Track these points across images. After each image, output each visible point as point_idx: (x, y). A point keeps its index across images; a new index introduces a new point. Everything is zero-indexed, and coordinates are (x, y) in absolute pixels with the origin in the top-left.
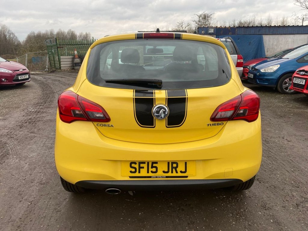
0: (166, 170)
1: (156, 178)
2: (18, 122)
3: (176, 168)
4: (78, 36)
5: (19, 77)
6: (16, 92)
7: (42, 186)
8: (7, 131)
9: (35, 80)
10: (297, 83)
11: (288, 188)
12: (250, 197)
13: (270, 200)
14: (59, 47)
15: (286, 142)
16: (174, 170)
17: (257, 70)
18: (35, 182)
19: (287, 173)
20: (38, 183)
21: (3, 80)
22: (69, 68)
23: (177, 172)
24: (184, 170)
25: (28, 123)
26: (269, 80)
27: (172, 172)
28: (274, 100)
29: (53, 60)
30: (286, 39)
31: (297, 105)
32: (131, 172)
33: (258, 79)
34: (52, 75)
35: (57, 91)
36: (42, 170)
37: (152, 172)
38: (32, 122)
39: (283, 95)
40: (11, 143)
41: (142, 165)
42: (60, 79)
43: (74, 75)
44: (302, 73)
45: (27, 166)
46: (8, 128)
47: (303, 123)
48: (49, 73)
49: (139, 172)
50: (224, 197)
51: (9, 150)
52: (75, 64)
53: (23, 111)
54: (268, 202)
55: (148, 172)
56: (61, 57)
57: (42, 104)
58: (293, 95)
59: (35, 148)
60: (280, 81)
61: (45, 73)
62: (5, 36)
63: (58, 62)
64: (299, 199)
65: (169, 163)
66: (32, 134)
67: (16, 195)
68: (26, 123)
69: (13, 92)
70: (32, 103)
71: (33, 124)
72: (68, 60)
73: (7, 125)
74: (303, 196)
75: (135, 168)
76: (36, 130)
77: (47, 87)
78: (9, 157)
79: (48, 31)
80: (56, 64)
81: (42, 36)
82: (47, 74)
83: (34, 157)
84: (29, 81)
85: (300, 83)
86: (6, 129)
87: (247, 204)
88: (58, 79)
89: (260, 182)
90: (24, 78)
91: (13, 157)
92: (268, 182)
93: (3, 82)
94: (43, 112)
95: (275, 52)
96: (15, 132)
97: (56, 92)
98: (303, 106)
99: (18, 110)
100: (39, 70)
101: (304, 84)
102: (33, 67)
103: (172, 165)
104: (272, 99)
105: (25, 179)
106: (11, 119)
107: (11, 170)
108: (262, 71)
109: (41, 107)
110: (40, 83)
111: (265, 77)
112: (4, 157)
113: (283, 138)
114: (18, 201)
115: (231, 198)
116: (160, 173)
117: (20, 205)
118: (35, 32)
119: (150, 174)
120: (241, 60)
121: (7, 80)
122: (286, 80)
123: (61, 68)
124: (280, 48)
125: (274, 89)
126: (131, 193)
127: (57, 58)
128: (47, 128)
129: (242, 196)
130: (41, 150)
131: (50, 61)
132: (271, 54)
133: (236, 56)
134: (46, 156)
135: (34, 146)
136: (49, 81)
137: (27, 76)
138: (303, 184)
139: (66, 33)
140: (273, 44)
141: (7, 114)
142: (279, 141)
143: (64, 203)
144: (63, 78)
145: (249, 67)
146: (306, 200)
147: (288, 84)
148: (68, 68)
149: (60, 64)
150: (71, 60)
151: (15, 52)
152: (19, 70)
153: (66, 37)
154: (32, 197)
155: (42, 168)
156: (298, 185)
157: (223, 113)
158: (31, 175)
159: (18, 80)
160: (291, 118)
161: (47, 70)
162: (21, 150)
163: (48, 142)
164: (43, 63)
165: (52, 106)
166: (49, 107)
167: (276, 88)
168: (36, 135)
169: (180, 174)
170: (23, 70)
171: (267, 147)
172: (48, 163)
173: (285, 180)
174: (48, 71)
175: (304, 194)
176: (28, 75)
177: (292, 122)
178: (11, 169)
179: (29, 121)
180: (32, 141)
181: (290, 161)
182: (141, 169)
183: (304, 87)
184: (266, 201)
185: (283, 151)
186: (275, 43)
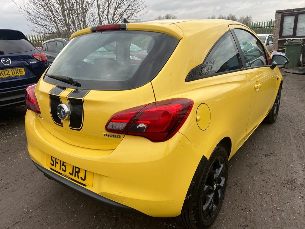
0: (71, 172)
3: (78, 173)
16: (76, 173)
23: (78, 177)
24: (83, 178)
27: (75, 176)
32: (51, 164)
37: (63, 170)
41: (57, 161)
49: (55, 166)
55: (60, 169)
65: (73, 167)
75: (53, 162)
103: (76, 169)
116: (67, 173)
157: (114, 123)
169: (80, 180)
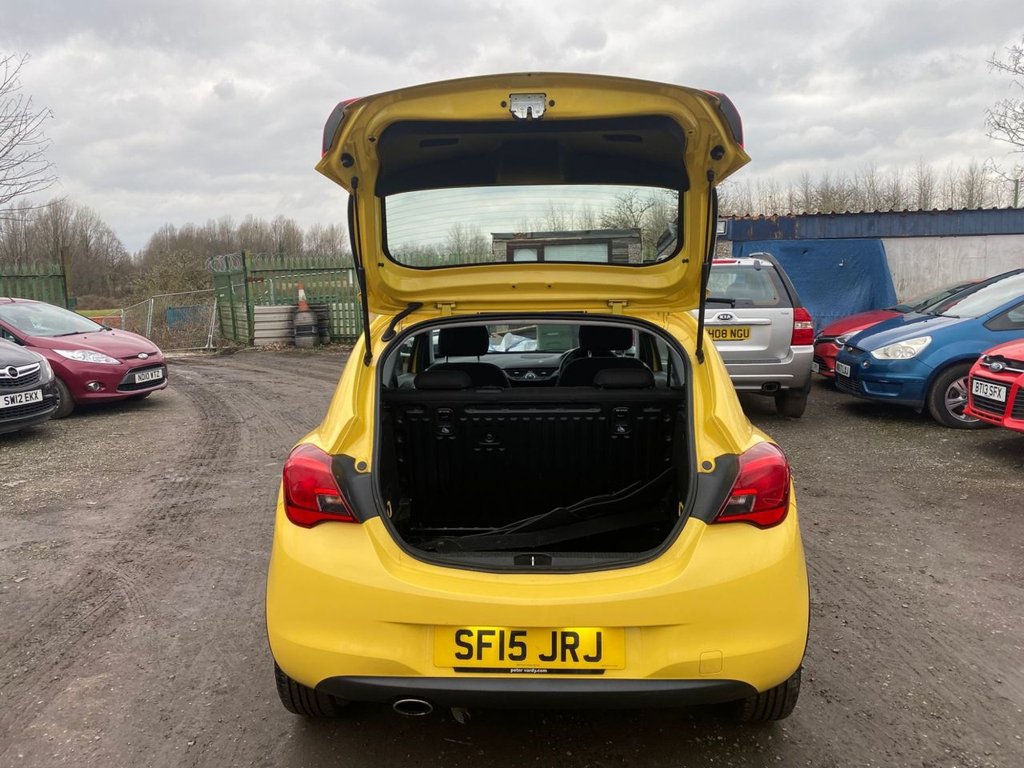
0: (549, 653)
1: (523, 672)
2: (139, 517)
3: (573, 648)
4: (307, 237)
5: (137, 376)
6: (125, 422)
7: (221, 697)
8: (113, 542)
9: (179, 382)
10: (983, 395)
11: (910, 718)
12: (793, 743)
13: (850, 750)
14: (251, 280)
15: (928, 585)
17: (862, 351)
18: (202, 686)
19: (913, 678)
20: (209, 688)
21: (92, 385)
22: (278, 340)
23: (575, 659)
24: (593, 654)
25: (168, 519)
26: (901, 384)
27: (564, 659)
28: (915, 450)
29: (231, 317)
30: (960, 250)
31: (987, 464)
32: (459, 656)
33: (866, 381)
34: (228, 366)
35: (246, 417)
36: (218, 655)
37: (512, 657)
38: (180, 515)
39: (949, 430)
40: (126, 578)
41: (486, 639)
42: (252, 378)
43: (293, 365)
44: (995, 365)
45: (175, 643)
46: (113, 534)
47: (995, 525)
48: (215, 357)
49: (480, 657)
50: (719, 738)
51: (123, 598)
52: (299, 328)
53: (152, 481)
54: (842, 757)
55: (502, 657)
56: (256, 307)
57: (206, 462)
58: (980, 432)
59: (193, 592)
60: (935, 388)
61: (206, 357)
62: (85, 240)
63: (246, 323)
64: (935, 749)
65: (554, 635)
66: (184, 553)
67: (155, 721)
68: (163, 518)
69: (116, 422)
70: (176, 457)
71: (182, 520)
72: (277, 317)
73: (111, 525)
74: (949, 743)
75: (469, 647)
76: (192, 540)
77: (214, 406)
78: (126, 618)
79: (214, 221)
80: (241, 330)
81: (196, 236)
82: (213, 361)
83: (194, 618)
84: (162, 388)
85: (991, 397)
86: (108, 535)
87: (782, 760)
88: (246, 376)
89: (829, 702)
90: (151, 379)
91: (136, 619)
92: (853, 702)
93: (91, 391)
94: (208, 487)
95: (926, 291)
96: (135, 545)
97: (242, 420)
98: (1006, 470)
99: (139, 478)
100: (188, 348)
101: (1003, 399)
102: (169, 337)
103: (563, 640)
104: (911, 446)
105: (174, 678)
106: (118, 505)
107: (135, 655)
108: (877, 354)
109: (202, 469)
110: (193, 393)
111: (888, 376)
112: (113, 615)
113: (923, 572)
114: (162, 735)
115: (739, 743)
116: (532, 660)
117: (167, 747)
118: (175, 227)
119: (507, 663)
120: (806, 325)
121: (102, 384)
122: (955, 385)
123: (255, 341)
124: (940, 277)
125: (920, 412)
126: (459, 716)
127: (242, 312)
128: (224, 534)
129: (770, 738)
130: (210, 598)
131: (220, 318)
132: (915, 296)
133: (790, 310)
134: (225, 617)
135: (191, 587)
136: (220, 385)
137: (159, 374)
138: (956, 708)
139: (269, 228)
140: (917, 266)
141: (108, 491)
142: (907, 580)
143: (281, 744)
144: (260, 376)
145: (840, 340)
146: (953, 754)
147: (964, 397)
148: (275, 340)
149: (251, 330)
150: (284, 317)
151: (111, 289)
152: (136, 357)
153: (269, 238)
154: (196, 725)
155: (218, 649)
156: (938, 711)
158: (188, 667)
159: (133, 386)
160: (959, 508)
161: (212, 346)
162: (154, 598)
163: (228, 574)
164: (199, 325)
165: (235, 466)
166: (225, 470)
167: (926, 409)
168: (194, 555)
169: (583, 664)
170: (149, 355)
171: (867, 599)
172: (232, 636)
173: (904, 697)
174: (215, 350)
175: (953, 738)
176: (160, 371)
177: (961, 521)
178: (133, 650)
179: (172, 511)
180: (184, 573)
181: (931, 642)
182: (484, 649)
183: (1004, 408)
184: (838, 754)
185: (914, 612)
186: (925, 264)
